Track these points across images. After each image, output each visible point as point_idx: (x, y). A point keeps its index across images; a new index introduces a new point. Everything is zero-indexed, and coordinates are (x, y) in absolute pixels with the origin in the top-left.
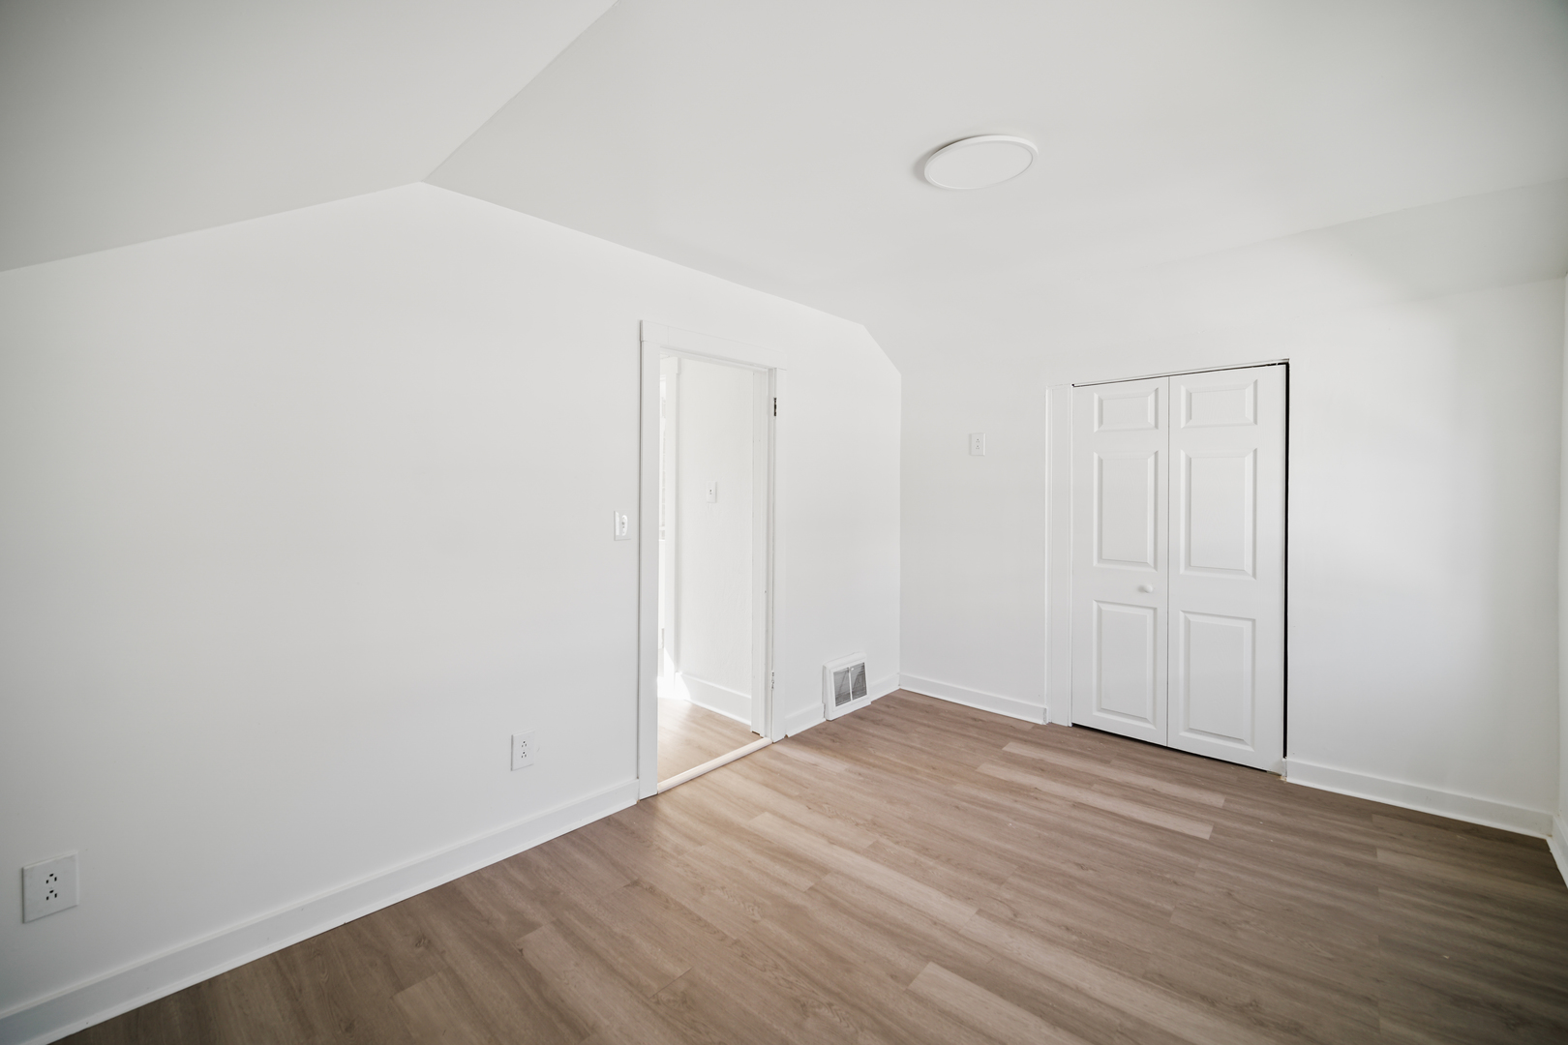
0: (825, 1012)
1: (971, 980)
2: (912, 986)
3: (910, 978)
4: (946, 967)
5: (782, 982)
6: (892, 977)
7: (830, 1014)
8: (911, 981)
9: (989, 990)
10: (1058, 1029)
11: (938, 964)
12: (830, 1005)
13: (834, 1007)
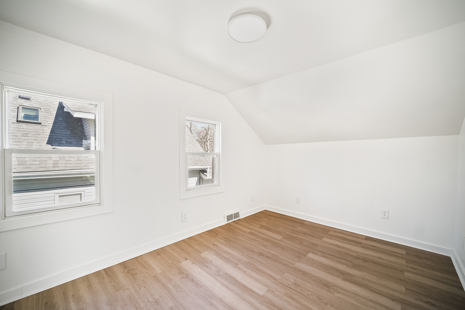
0: (290, 283)
1: (251, 289)
2: (268, 289)
3: (268, 291)
4: (257, 293)
5: (305, 291)
6: (273, 291)
7: (288, 283)
8: (268, 290)
9: (247, 287)
10: (234, 277)
11: (259, 295)
12: (289, 285)
13: (288, 284)
